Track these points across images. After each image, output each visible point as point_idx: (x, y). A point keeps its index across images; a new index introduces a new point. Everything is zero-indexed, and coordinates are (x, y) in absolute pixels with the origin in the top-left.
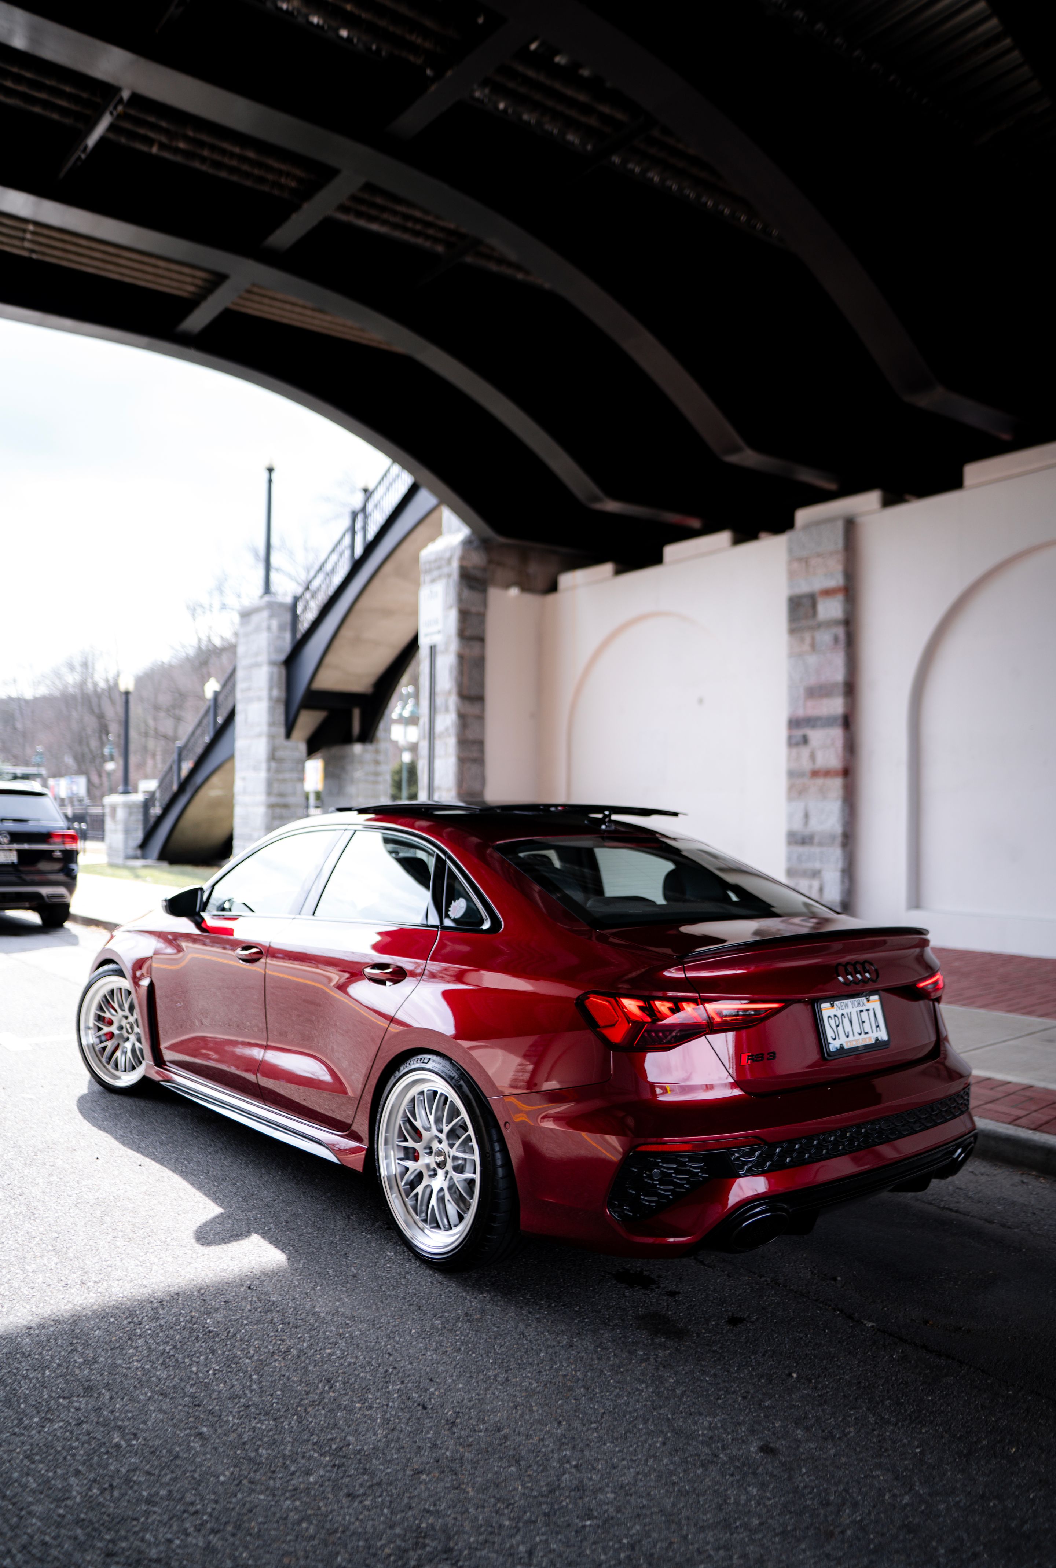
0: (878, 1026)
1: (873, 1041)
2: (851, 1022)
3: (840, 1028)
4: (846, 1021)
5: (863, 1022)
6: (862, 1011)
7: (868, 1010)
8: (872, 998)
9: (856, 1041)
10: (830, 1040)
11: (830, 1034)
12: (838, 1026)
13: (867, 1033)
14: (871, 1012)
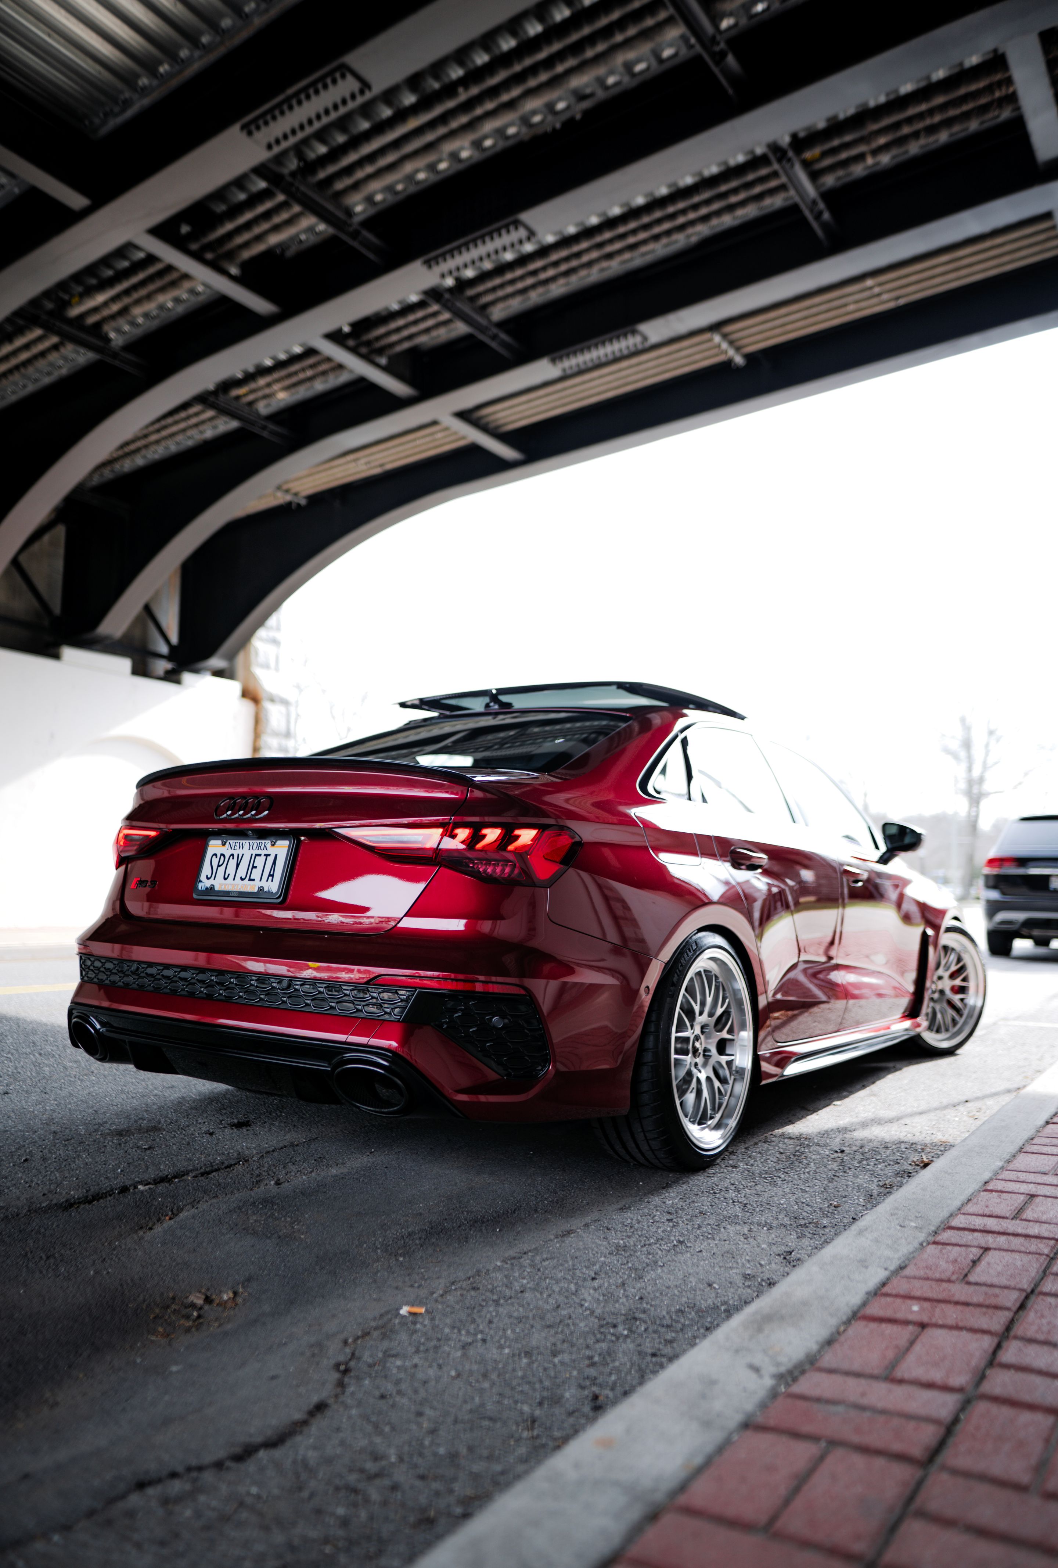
0: (271, 875)
1: (256, 890)
2: (238, 865)
3: (222, 869)
4: (233, 863)
5: (254, 867)
6: (257, 855)
7: (267, 856)
8: (279, 842)
9: (234, 885)
10: (203, 877)
11: (206, 870)
12: (219, 866)
13: (253, 880)
14: (270, 860)
